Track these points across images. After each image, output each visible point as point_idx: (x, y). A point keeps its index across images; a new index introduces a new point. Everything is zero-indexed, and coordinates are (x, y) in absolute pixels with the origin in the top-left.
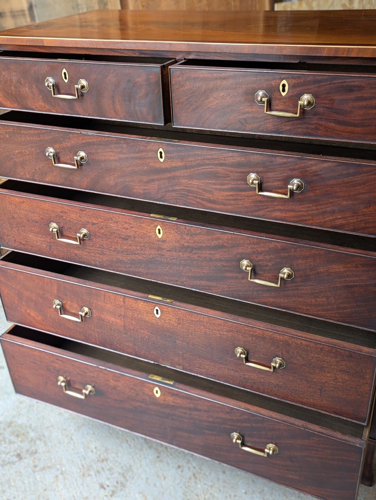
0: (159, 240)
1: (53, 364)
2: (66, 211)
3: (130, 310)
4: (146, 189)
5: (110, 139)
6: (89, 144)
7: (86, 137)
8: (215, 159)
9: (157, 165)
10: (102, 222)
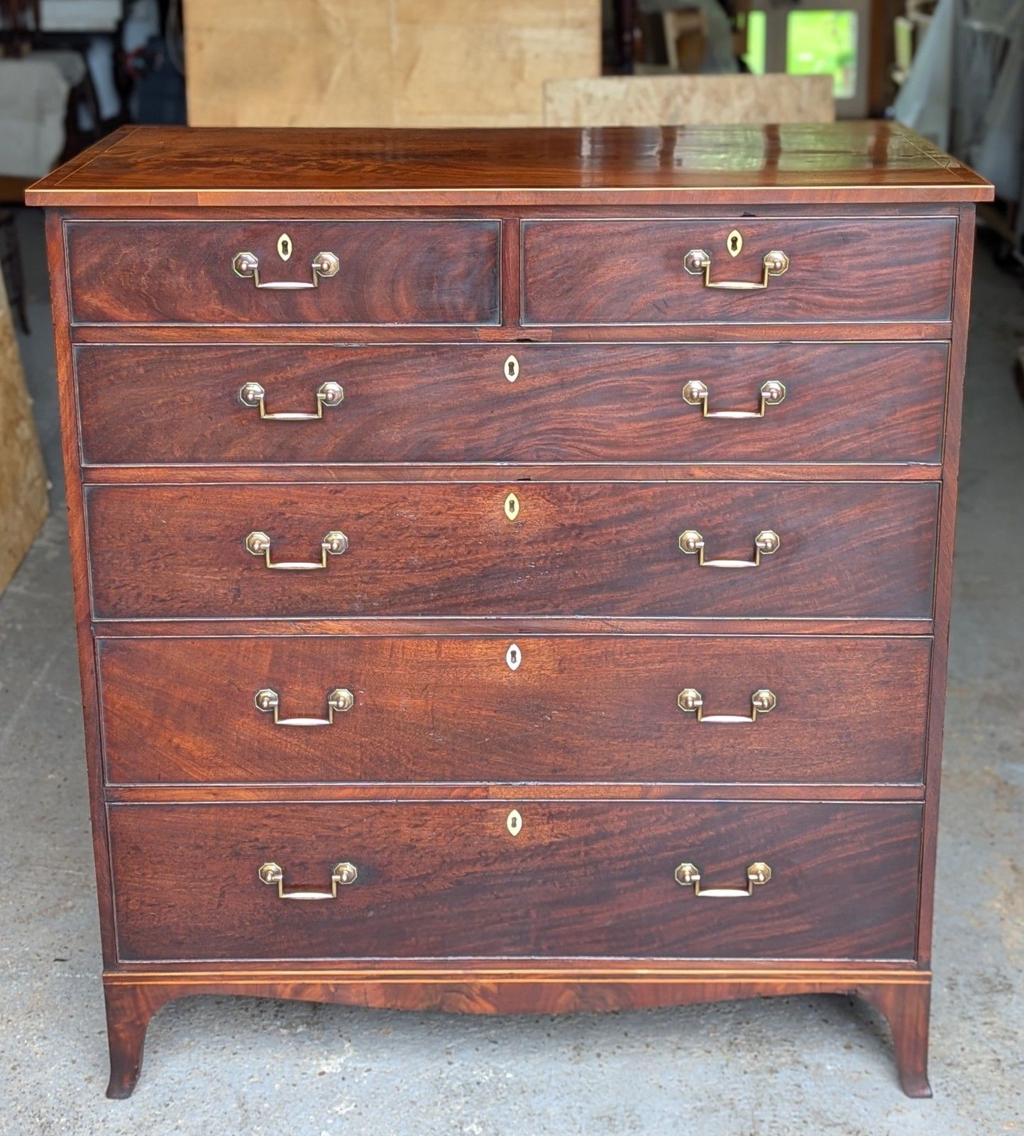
0: (509, 524)
2: (295, 499)
3: (453, 667)
4: (473, 441)
5: (401, 350)
6: (351, 365)
7: (345, 353)
8: (620, 363)
9: (502, 389)
10: (382, 509)
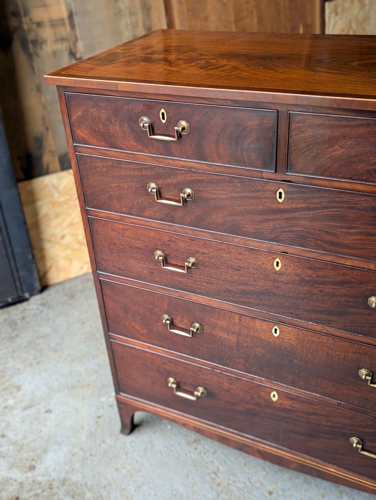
0: (276, 272)
1: (165, 366)
3: (247, 328)
4: (259, 229)
6: (198, 181)
7: (195, 174)
8: (344, 202)
9: (275, 206)
10: (214, 252)
